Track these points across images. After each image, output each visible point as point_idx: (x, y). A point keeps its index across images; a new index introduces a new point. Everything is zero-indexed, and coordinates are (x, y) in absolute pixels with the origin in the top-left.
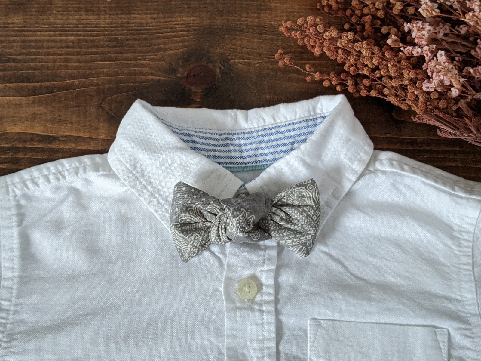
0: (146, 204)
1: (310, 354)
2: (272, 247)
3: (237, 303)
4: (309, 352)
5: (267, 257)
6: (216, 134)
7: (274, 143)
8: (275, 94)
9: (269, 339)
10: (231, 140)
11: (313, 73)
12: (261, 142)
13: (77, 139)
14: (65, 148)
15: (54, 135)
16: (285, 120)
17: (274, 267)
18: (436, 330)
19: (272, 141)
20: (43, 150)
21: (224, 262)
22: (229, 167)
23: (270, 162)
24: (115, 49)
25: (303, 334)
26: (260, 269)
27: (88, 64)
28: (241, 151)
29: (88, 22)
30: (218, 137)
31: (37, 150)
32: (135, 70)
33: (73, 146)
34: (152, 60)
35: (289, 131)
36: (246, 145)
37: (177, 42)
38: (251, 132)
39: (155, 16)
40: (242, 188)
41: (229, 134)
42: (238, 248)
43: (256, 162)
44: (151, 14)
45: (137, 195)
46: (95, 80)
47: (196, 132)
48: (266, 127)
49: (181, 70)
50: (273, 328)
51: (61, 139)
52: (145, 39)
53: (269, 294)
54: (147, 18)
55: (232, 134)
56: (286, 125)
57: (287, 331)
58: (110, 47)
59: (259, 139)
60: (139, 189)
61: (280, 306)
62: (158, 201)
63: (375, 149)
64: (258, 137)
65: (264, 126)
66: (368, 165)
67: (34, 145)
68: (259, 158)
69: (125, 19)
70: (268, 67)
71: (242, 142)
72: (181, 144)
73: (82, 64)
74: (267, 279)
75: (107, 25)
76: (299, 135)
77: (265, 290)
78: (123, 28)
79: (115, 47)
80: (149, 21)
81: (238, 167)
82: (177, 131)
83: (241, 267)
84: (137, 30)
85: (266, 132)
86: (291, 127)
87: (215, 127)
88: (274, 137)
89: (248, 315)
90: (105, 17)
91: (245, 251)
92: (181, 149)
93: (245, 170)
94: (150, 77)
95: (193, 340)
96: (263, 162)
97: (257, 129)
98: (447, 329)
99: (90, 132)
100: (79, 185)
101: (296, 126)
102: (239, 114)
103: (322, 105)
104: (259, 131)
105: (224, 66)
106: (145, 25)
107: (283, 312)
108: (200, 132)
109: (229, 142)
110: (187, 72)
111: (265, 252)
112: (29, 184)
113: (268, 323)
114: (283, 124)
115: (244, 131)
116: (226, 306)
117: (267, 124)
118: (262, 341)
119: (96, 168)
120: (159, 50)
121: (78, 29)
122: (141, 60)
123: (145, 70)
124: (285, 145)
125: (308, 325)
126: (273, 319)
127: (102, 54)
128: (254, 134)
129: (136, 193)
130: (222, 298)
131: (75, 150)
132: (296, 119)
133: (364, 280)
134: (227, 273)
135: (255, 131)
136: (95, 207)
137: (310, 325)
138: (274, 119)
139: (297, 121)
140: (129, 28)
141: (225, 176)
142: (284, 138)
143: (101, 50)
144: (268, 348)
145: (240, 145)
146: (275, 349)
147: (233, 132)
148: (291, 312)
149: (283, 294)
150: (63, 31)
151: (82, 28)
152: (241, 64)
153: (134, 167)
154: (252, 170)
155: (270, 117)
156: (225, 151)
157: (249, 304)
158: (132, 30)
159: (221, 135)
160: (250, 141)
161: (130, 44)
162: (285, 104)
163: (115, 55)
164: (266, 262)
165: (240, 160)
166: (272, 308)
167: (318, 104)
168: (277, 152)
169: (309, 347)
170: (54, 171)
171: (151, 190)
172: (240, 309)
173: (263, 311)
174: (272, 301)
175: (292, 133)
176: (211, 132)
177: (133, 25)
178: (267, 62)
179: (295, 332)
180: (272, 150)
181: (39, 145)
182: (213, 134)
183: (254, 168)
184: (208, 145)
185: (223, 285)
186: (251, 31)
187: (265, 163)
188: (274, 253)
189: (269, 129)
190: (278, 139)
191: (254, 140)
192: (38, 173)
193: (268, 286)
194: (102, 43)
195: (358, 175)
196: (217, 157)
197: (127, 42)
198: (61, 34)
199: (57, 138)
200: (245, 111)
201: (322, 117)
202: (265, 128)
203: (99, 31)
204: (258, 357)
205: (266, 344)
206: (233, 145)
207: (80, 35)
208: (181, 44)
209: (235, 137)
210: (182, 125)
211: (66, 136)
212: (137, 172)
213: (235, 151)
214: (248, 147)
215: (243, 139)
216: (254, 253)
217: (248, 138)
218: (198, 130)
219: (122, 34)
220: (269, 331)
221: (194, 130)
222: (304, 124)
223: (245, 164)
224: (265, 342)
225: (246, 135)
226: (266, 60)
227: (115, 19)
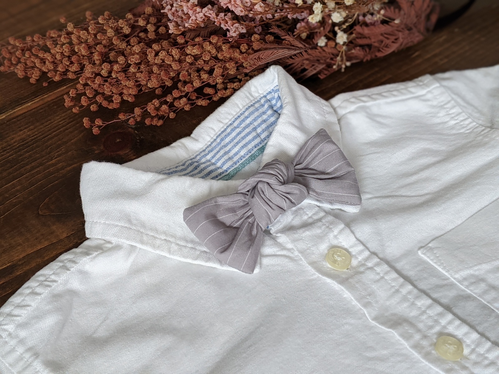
6: (179, 166)
7: (238, 138)
16: (232, 116)
19: (235, 138)
28: (214, 164)
36: (213, 157)
41: (191, 160)
55: (193, 158)
56: (236, 119)
59: (222, 144)
68: (235, 159)
71: (209, 157)
74: (347, 239)
76: (255, 120)
85: (223, 135)
86: (242, 117)
88: (234, 134)
94: (68, 168)
97: (212, 140)
101: (246, 114)
109: (196, 164)
114: (233, 119)
122: (48, 162)
124: (249, 134)
126: (385, 268)
132: (241, 109)
144: (410, 293)
145: (208, 161)
146: (415, 289)
159: (183, 165)
160: (215, 151)
165: (220, 171)
175: (248, 121)
180: (241, 145)
182: (175, 168)
187: (244, 159)
190: (239, 134)
191: (217, 149)
201: (263, 97)
202: (218, 134)
204: (409, 307)
205: (404, 291)
206: (202, 164)
209: (198, 158)
213: (208, 166)
214: (218, 156)
215: (206, 155)
217: (211, 151)
222: (252, 109)
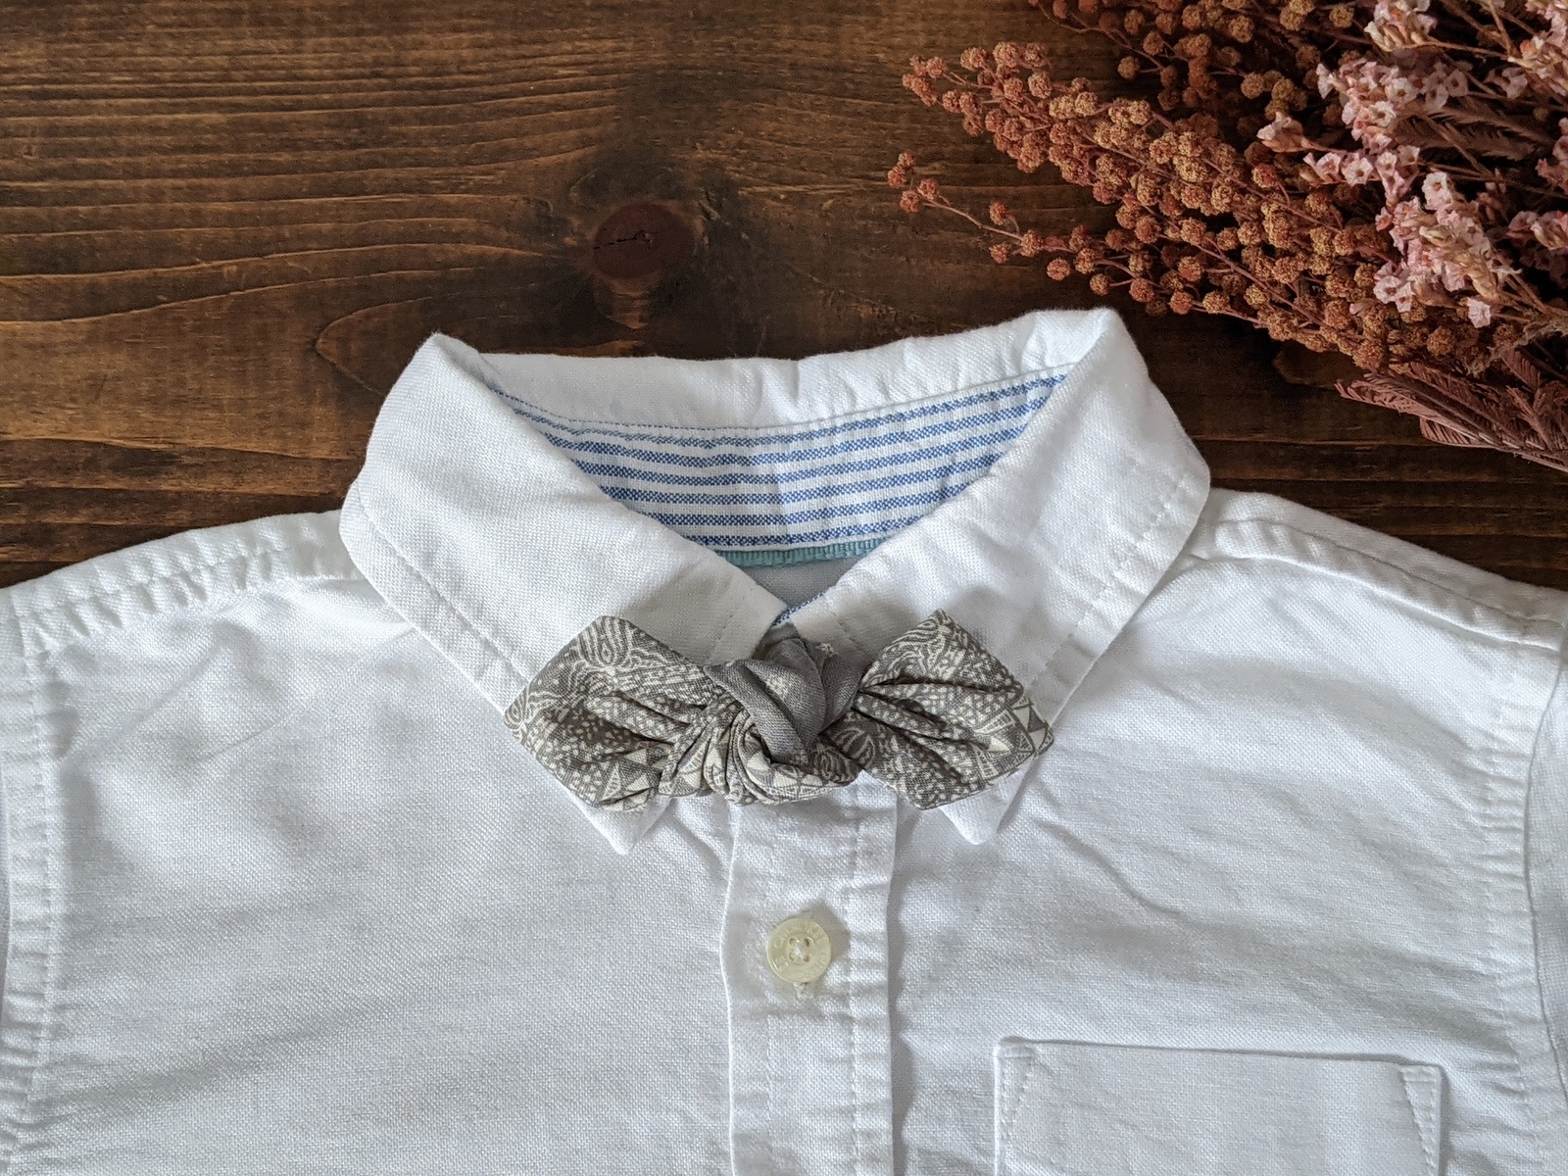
0: (470, 677)
1: (1002, 1151)
2: (880, 814)
3: (768, 994)
4: (997, 1145)
5: (861, 844)
6: (694, 442)
7: (885, 472)
8: (888, 301)
9: (869, 1107)
10: (745, 461)
11: (1015, 232)
12: (840, 469)
13: (239, 462)
14: (198, 492)
15: (164, 446)
16: (920, 395)
17: (884, 878)
18: (1403, 1070)
19: (878, 463)
20: (129, 498)
21: (725, 862)
22: (737, 552)
23: (873, 536)
24: (354, 153)
25: (978, 1088)
26: (840, 884)
27: (268, 207)
28: (776, 499)
29: (265, 60)
30: (699, 452)
31: (109, 499)
32: (422, 224)
33: (225, 483)
34: (479, 188)
35: (934, 430)
36: (791, 477)
37: (562, 126)
38: (810, 436)
39: (487, 36)
40: (779, 626)
41: (738, 442)
42: (768, 817)
43: (826, 535)
44: (472, 29)
45: (440, 650)
46: (292, 261)
47: (628, 437)
48: (859, 418)
49: (575, 222)
50: (882, 1072)
51: (187, 460)
52: (454, 118)
53: (870, 964)
54: (458, 45)
55: (748, 442)
56: (924, 412)
57: (927, 1081)
58: (339, 146)
59: (836, 459)
60: (447, 631)
61: (903, 1002)
62: (508, 667)
63: (1216, 483)
64: (833, 450)
65: (851, 414)
66: (1192, 540)
67: (97, 482)
68: (836, 523)
69: (385, 47)
70: (865, 208)
71: (781, 468)
72: (578, 484)
73: (248, 207)
74: (863, 917)
75: (327, 72)
76: (966, 445)
77: (857, 951)
78: (384, 81)
79: (356, 146)
80: (465, 53)
81: (768, 551)
82: (567, 436)
83: (779, 878)
84: (429, 87)
86: (940, 418)
87: (691, 420)
88: (885, 451)
89: (802, 1033)
90: (321, 44)
91: (792, 829)
92: (578, 500)
93: (789, 561)
94: (473, 249)
95: (629, 1113)
96: (849, 534)
97: (827, 425)
98: (1440, 1068)
99: (282, 436)
100: (248, 616)
101: (958, 414)
102: (770, 371)
103: (1041, 341)
104: (834, 430)
105: (719, 207)
106: (453, 68)
107: (915, 1020)
108: (642, 437)
109: (736, 469)
110: (595, 230)
111: (857, 830)
112: (87, 615)
113: (868, 1057)
114: (915, 407)
115: (784, 431)
116: (734, 1006)
117: (860, 407)
118: (848, 1113)
119: (304, 561)
120: (501, 155)
121: (232, 84)
122: (441, 189)
123: (458, 222)
124: (920, 477)
125: (996, 1061)
126: (881, 1043)
127: (314, 170)
128: (819, 443)
129: (436, 644)
130: (719, 977)
131: (233, 496)
132: (956, 391)
133: (1174, 914)
134: (734, 898)
135: (823, 432)
136: (305, 687)
137: (1002, 1061)
138: (885, 391)
139: (959, 397)
140: (400, 81)
141: (726, 584)
142: (919, 455)
143: (309, 156)
144: (869, 1135)
145: (773, 480)
146: (890, 1137)
147: (751, 434)
148: (939, 1020)
149: (913, 964)
150: (183, 94)
151: (245, 81)
152: (776, 198)
153: (428, 558)
154: (814, 561)
155: (872, 383)
156: (723, 500)
157: (805, 997)
158: (411, 87)
159: (709, 445)
160: (805, 465)
161: (404, 135)
162: (922, 340)
163: (357, 173)
164: (859, 861)
165: (774, 530)
166: (879, 1009)
167: (1028, 338)
168: (893, 502)
169: (996, 1129)
170: (166, 572)
171: (486, 633)
172: (778, 1013)
173: (850, 1019)
174: (880, 987)
175: (944, 439)
176: (678, 437)
177: (413, 69)
178: (861, 193)
179: (954, 1084)
180: (877, 495)
181: (115, 480)
182: (684, 443)
183: (818, 556)
184: (666, 479)
185: (721, 937)
186: (807, 85)
187: (854, 538)
188: (885, 832)
189: (870, 423)
190: (896, 460)
191: (818, 463)
192: (113, 579)
193: (863, 939)
194: (312, 133)
195: (1159, 577)
196: (699, 520)
197: (392, 128)
198: (177, 105)
199: (173, 457)
200: (789, 362)
201: (1044, 382)
202: (853, 420)
203: (299, 93)
204: (836, 1165)
205: (861, 1122)
206: (749, 479)
207: (239, 107)
208: (573, 133)
209: (758, 450)
210: (581, 414)
211: (202, 452)
212: (437, 575)
213: (757, 499)
214: (801, 485)
215: (782, 458)
216: (821, 833)
217: (798, 456)
218: (634, 430)
219: (379, 103)
220: (870, 1083)
221: (621, 429)
222: (981, 409)
223: (791, 541)
224: (858, 1116)
225: (794, 446)
226: (861, 184)
227: (353, 50)
